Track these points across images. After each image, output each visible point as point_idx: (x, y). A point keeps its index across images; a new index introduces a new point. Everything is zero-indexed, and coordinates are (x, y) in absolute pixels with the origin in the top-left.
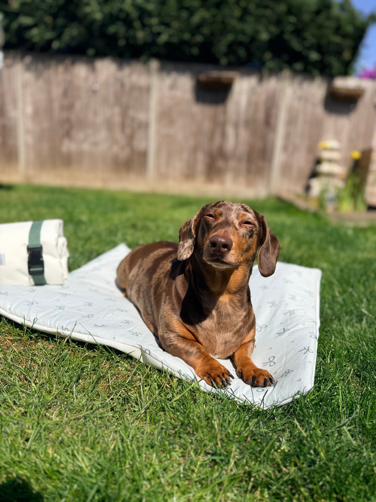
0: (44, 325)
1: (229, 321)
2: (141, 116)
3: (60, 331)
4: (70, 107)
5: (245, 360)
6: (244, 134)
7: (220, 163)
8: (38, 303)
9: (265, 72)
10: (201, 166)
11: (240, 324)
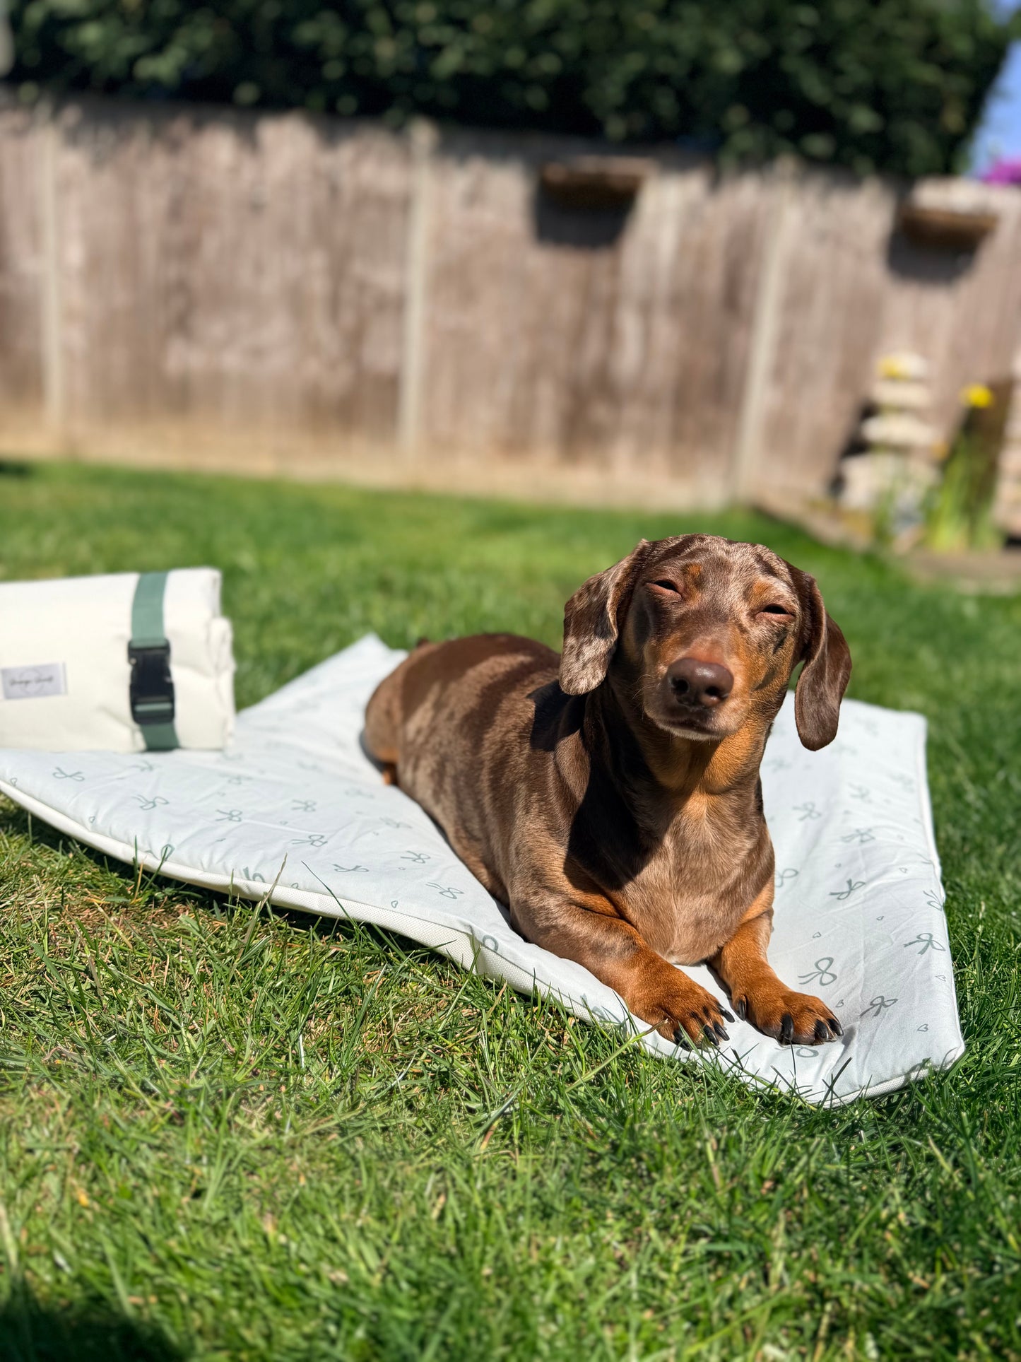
0: (193, 866)
1: (705, 864)
2: (385, 278)
3: (240, 881)
4: (189, 249)
5: (755, 970)
6: (666, 332)
7: (600, 412)
8: (167, 803)
9: (728, 161)
10: (547, 417)
11: (737, 872)
